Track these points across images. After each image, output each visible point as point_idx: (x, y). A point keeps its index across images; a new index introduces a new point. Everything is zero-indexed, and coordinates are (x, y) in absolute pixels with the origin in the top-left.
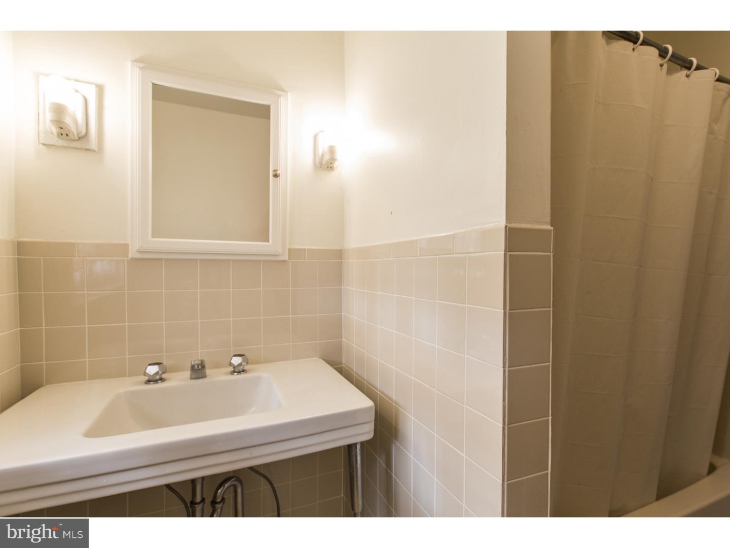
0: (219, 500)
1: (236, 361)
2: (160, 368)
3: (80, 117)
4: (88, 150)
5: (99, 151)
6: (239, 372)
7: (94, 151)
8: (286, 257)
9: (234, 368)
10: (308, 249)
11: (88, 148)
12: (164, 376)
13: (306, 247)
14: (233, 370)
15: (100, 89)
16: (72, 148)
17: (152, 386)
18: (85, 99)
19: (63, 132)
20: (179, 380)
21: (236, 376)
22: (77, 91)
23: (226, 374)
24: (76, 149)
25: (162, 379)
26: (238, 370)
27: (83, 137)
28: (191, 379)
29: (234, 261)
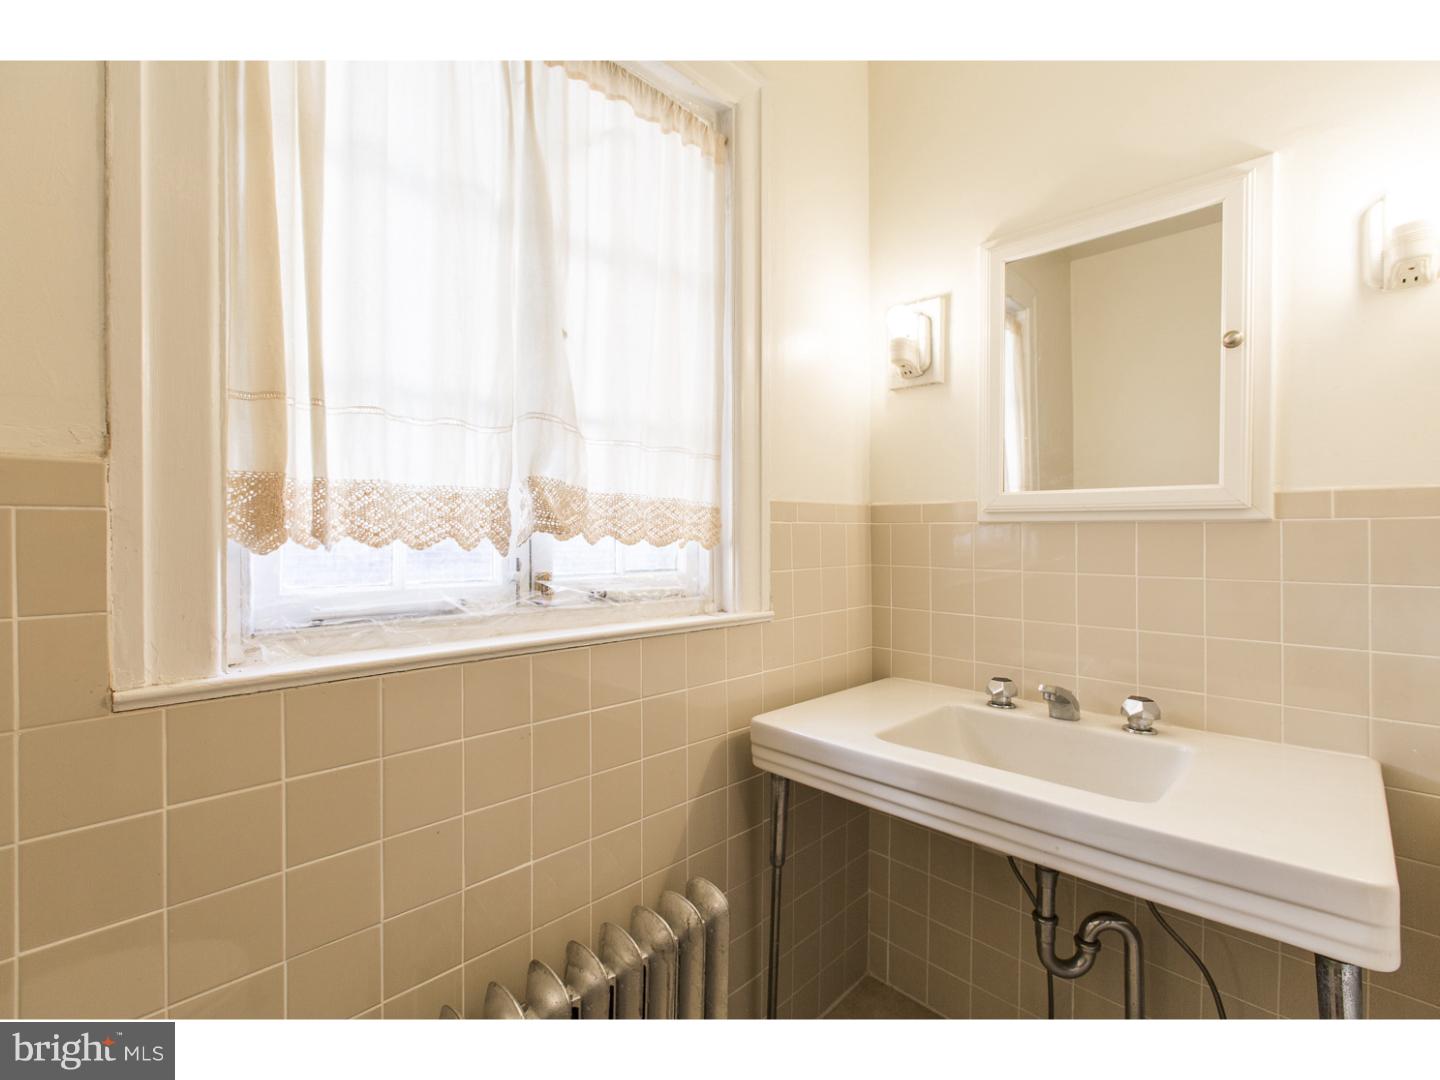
0: (1088, 939)
1: (1134, 707)
2: (1005, 687)
3: (923, 347)
4: (933, 384)
5: (944, 383)
6: (1139, 730)
7: (939, 383)
8: (1270, 514)
9: (1130, 719)
10: (1338, 493)
11: (931, 381)
12: (1014, 700)
13: (1332, 488)
14: (1127, 723)
15: (947, 299)
16: (918, 386)
17: (996, 711)
18: (930, 319)
19: (907, 372)
20: (1033, 714)
21: (1131, 735)
22: (922, 314)
23: (1116, 727)
24: (922, 385)
25: (1009, 704)
26: (1135, 725)
27: (926, 370)
28: (1051, 716)
29: (1141, 523)
